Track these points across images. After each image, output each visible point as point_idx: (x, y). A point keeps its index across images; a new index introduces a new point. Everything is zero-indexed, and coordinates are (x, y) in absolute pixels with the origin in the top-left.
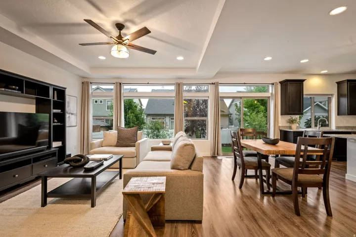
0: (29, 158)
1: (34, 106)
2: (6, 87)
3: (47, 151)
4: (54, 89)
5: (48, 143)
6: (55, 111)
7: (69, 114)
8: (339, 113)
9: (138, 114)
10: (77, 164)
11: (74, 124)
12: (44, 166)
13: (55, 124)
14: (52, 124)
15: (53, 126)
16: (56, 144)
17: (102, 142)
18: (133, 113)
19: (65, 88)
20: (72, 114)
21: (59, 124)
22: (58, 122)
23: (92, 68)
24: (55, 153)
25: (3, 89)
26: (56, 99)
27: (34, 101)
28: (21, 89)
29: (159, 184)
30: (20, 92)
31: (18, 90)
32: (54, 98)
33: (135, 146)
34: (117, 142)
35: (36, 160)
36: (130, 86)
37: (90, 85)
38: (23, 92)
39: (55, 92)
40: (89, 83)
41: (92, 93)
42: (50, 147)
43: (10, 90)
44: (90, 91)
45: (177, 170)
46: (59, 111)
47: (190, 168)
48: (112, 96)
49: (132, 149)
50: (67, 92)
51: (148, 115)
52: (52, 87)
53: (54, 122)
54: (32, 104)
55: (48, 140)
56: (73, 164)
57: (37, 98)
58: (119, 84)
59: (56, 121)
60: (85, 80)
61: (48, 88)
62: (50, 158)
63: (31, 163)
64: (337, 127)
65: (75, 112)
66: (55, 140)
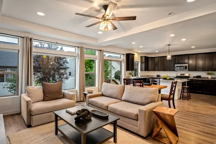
8: (141, 70)
64: (141, 76)
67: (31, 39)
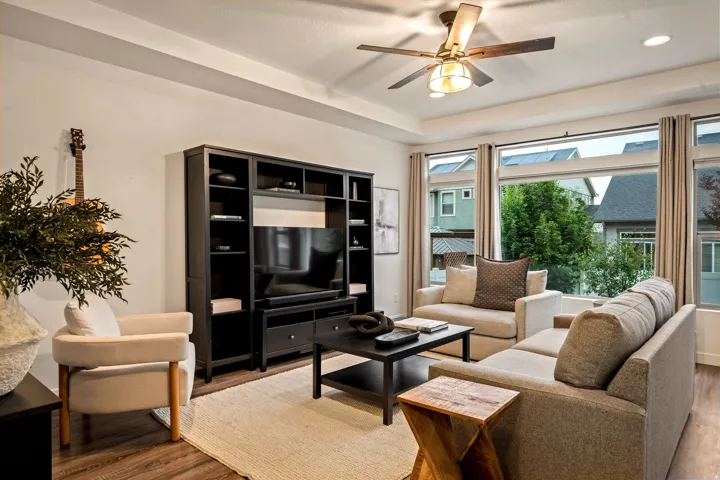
0: (309, 309)
1: (322, 215)
2: (282, 186)
3: (340, 300)
4: (352, 180)
5: (342, 286)
6: (355, 222)
7: (384, 227)
9: (568, 223)
10: (369, 331)
11: (393, 249)
12: (334, 328)
13: (355, 248)
14: (349, 249)
15: (351, 252)
16: (356, 289)
17: (442, 293)
18: (555, 220)
19: (372, 175)
20: (389, 227)
21: (361, 248)
22: (359, 245)
23: (425, 120)
24: (352, 306)
25: (276, 189)
26: (355, 198)
27: (323, 204)
28: (299, 187)
29: (487, 402)
30: (298, 191)
31: (296, 188)
32: (351, 196)
33: (512, 310)
34: (477, 295)
35: (323, 313)
36: (546, 147)
37: (424, 159)
38: (302, 192)
39: (355, 184)
40: (423, 155)
41: (429, 177)
42: (345, 293)
43: (285, 190)
44: (426, 175)
45: (562, 384)
46: (361, 222)
47: (603, 385)
48: (472, 181)
49: (506, 318)
50: (375, 182)
51: (608, 225)
52: (348, 175)
53: (352, 244)
54: (321, 211)
55: (341, 279)
56: (362, 329)
57: (327, 200)
58: (486, 149)
59: (356, 242)
60: (416, 150)
61: (340, 178)
62: (343, 313)
63: (312, 319)
65: (395, 224)
66: (354, 280)
67: (490, 147)
